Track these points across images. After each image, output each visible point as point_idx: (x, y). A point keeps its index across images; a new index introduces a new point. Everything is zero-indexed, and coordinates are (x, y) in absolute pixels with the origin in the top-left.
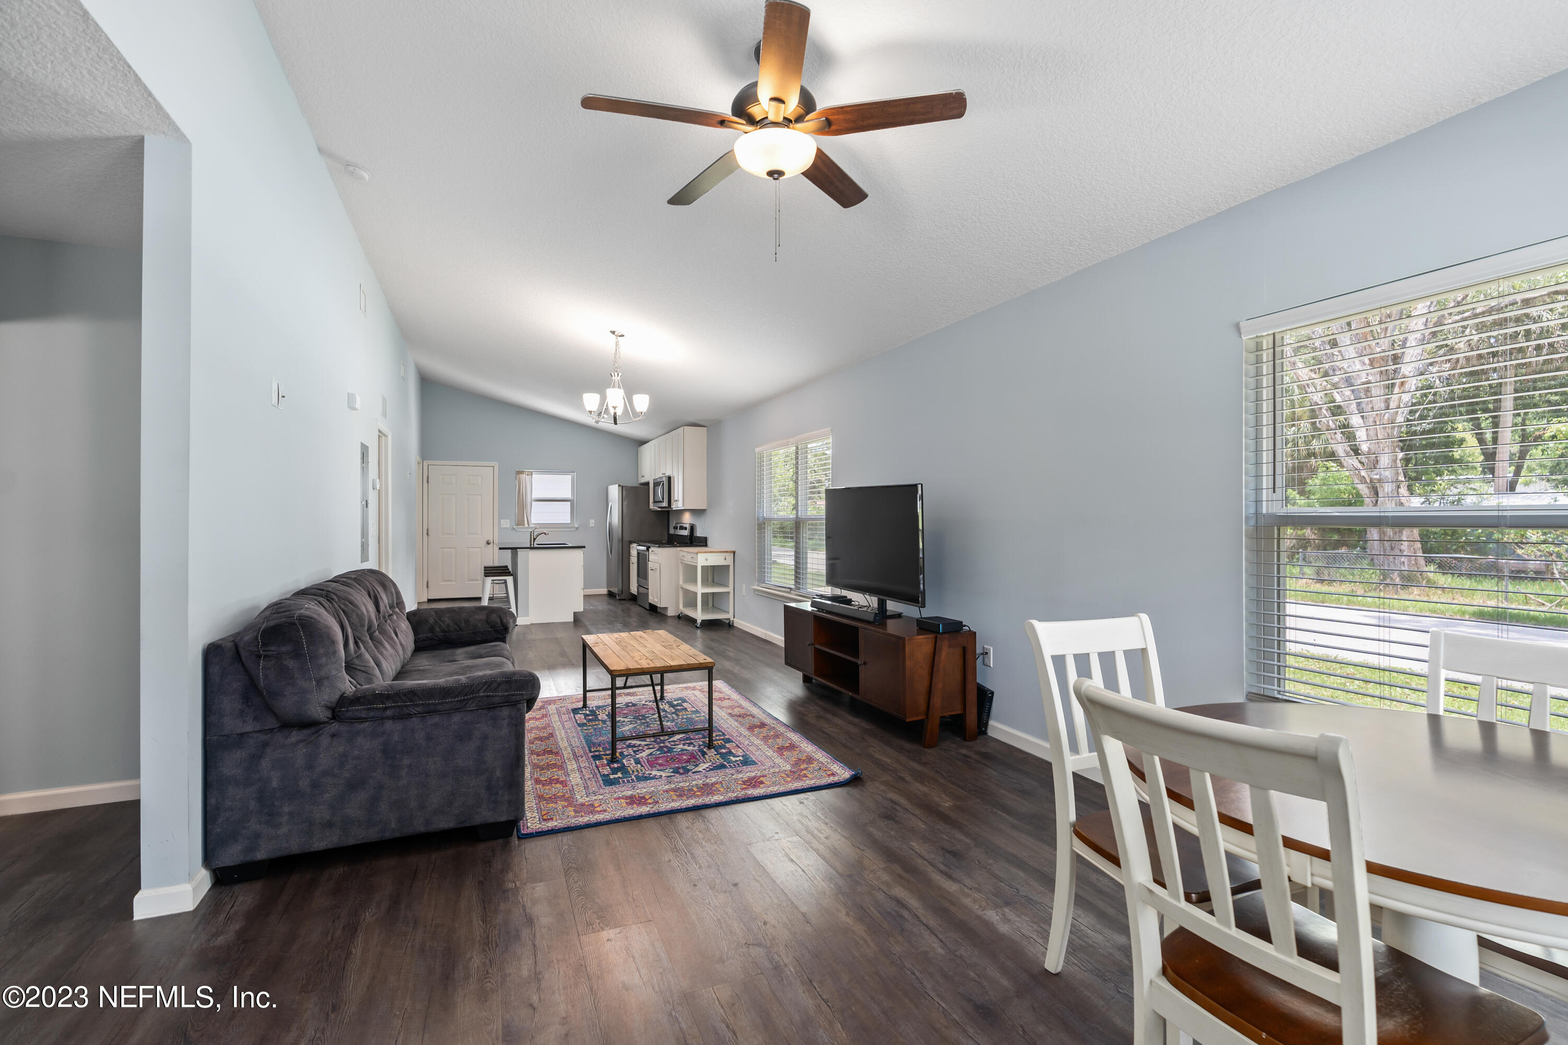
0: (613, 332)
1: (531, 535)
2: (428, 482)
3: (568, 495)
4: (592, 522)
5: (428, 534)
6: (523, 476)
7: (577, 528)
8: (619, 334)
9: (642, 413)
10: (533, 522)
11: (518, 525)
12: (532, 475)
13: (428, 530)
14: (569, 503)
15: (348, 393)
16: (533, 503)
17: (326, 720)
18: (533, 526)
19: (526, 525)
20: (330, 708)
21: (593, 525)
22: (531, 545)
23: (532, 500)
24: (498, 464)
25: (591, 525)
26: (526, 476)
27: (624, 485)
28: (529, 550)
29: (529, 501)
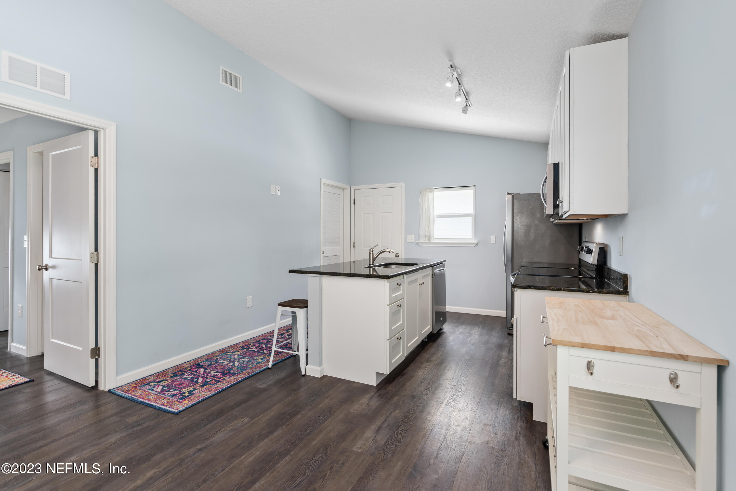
2: (354, 204)
3: (470, 211)
4: (492, 239)
5: (354, 247)
6: (425, 194)
7: (478, 244)
10: (435, 237)
11: (420, 239)
12: (433, 192)
13: (354, 243)
14: (471, 218)
16: (436, 219)
18: (435, 241)
19: (428, 241)
21: (494, 241)
23: (435, 217)
24: (404, 183)
25: (492, 241)
26: (429, 193)
27: (515, 193)
28: (319, 275)
29: (432, 217)
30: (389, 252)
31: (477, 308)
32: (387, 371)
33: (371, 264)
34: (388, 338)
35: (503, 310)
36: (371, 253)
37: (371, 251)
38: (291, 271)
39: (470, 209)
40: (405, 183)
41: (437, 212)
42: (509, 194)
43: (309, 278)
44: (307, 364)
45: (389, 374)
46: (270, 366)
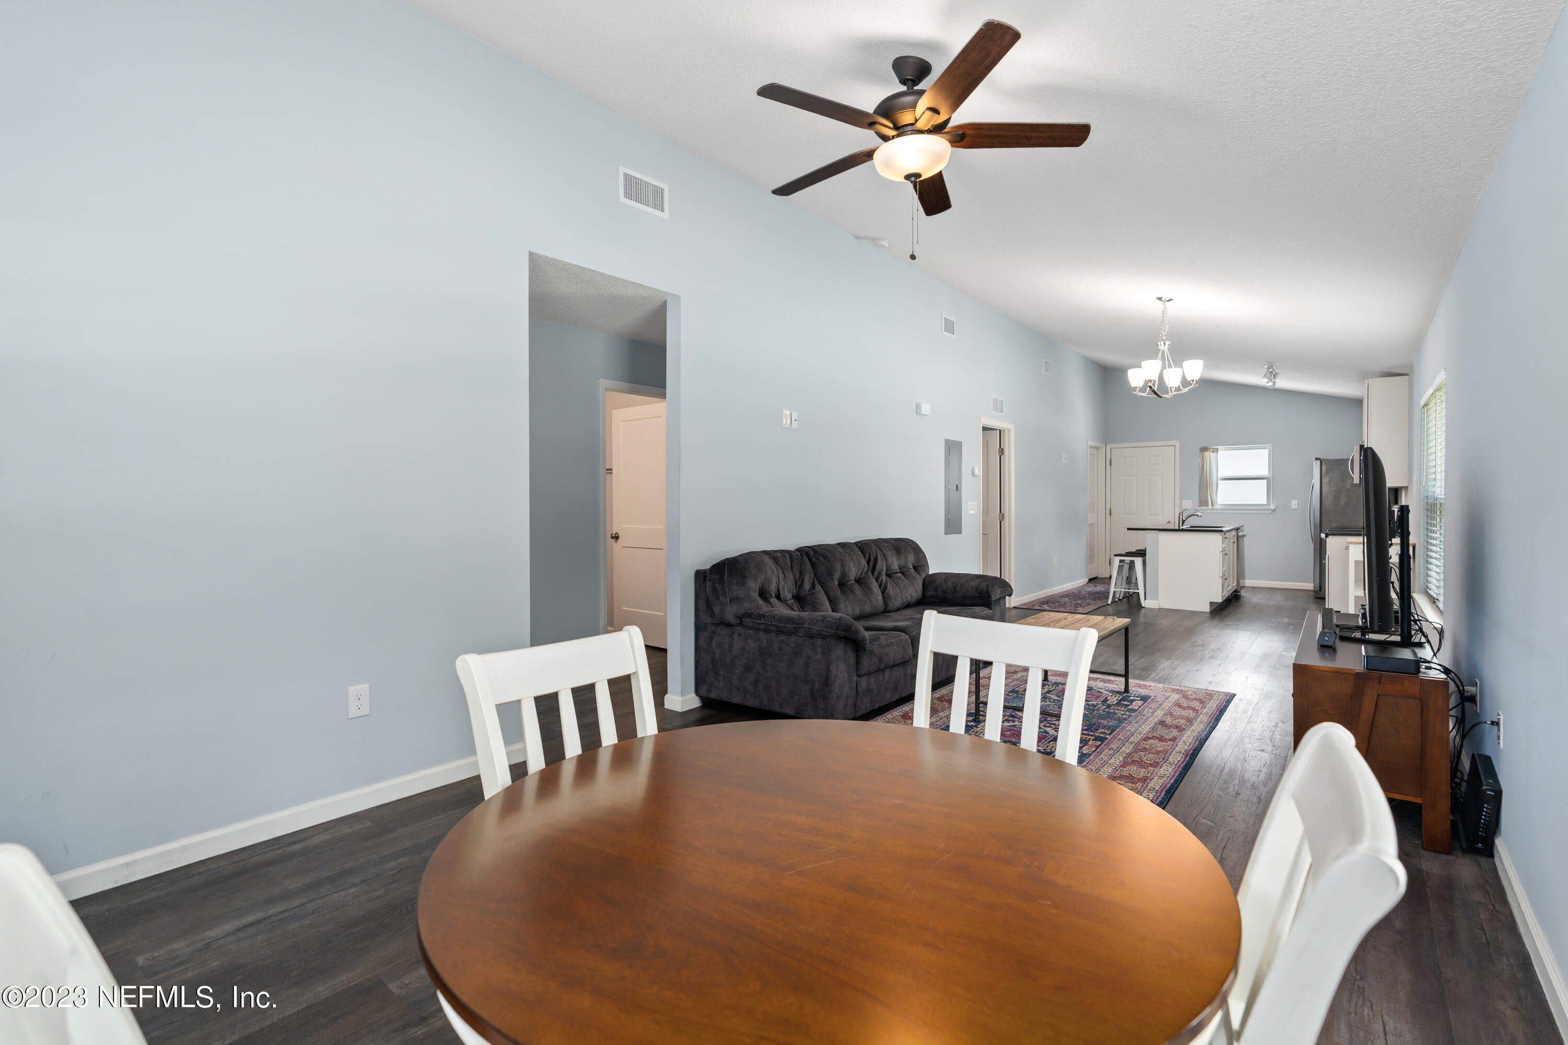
0: (1160, 299)
1: (1179, 517)
2: (1111, 465)
3: (1265, 472)
4: (1294, 504)
5: (1110, 514)
6: (1207, 454)
7: (1274, 510)
8: (1167, 300)
9: (1193, 381)
10: (1219, 502)
11: (1200, 505)
12: (1217, 452)
13: (1110, 510)
14: (1265, 481)
15: (916, 403)
16: (1219, 482)
17: (735, 624)
18: (1219, 507)
19: (1211, 507)
20: (738, 617)
21: (1296, 507)
22: (1179, 527)
23: (1219, 479)
24: (1179, 443)
25: (1293, 507)
26: (1211, 453)
27: (1324, 458)
28: (1158, 531)
29: (1214, 480)
30: (1198, 516)
31: (1273, 580)
32: (1219, 599)
33: (1181, 525)
34: (1221, 576)
35: (1310, 583)
36: (1181, 516)
37: (1181, 514)
38: (1128, 529)
39: (1264, 471)
40: (1180, 441)
41: (1223, 473)
42: (1317, 459)
43: (1148, 534)
44: (1145, 599)
45: (1222, 602)
46: (1109, 603)
